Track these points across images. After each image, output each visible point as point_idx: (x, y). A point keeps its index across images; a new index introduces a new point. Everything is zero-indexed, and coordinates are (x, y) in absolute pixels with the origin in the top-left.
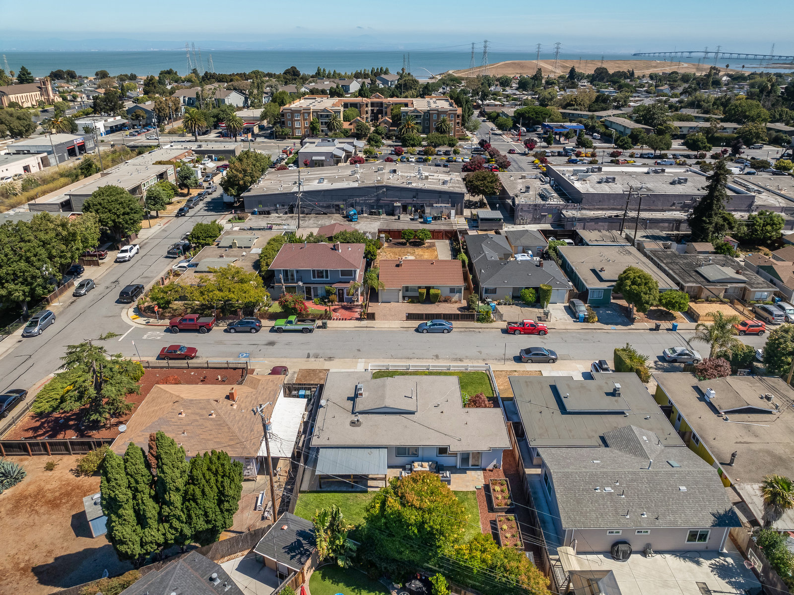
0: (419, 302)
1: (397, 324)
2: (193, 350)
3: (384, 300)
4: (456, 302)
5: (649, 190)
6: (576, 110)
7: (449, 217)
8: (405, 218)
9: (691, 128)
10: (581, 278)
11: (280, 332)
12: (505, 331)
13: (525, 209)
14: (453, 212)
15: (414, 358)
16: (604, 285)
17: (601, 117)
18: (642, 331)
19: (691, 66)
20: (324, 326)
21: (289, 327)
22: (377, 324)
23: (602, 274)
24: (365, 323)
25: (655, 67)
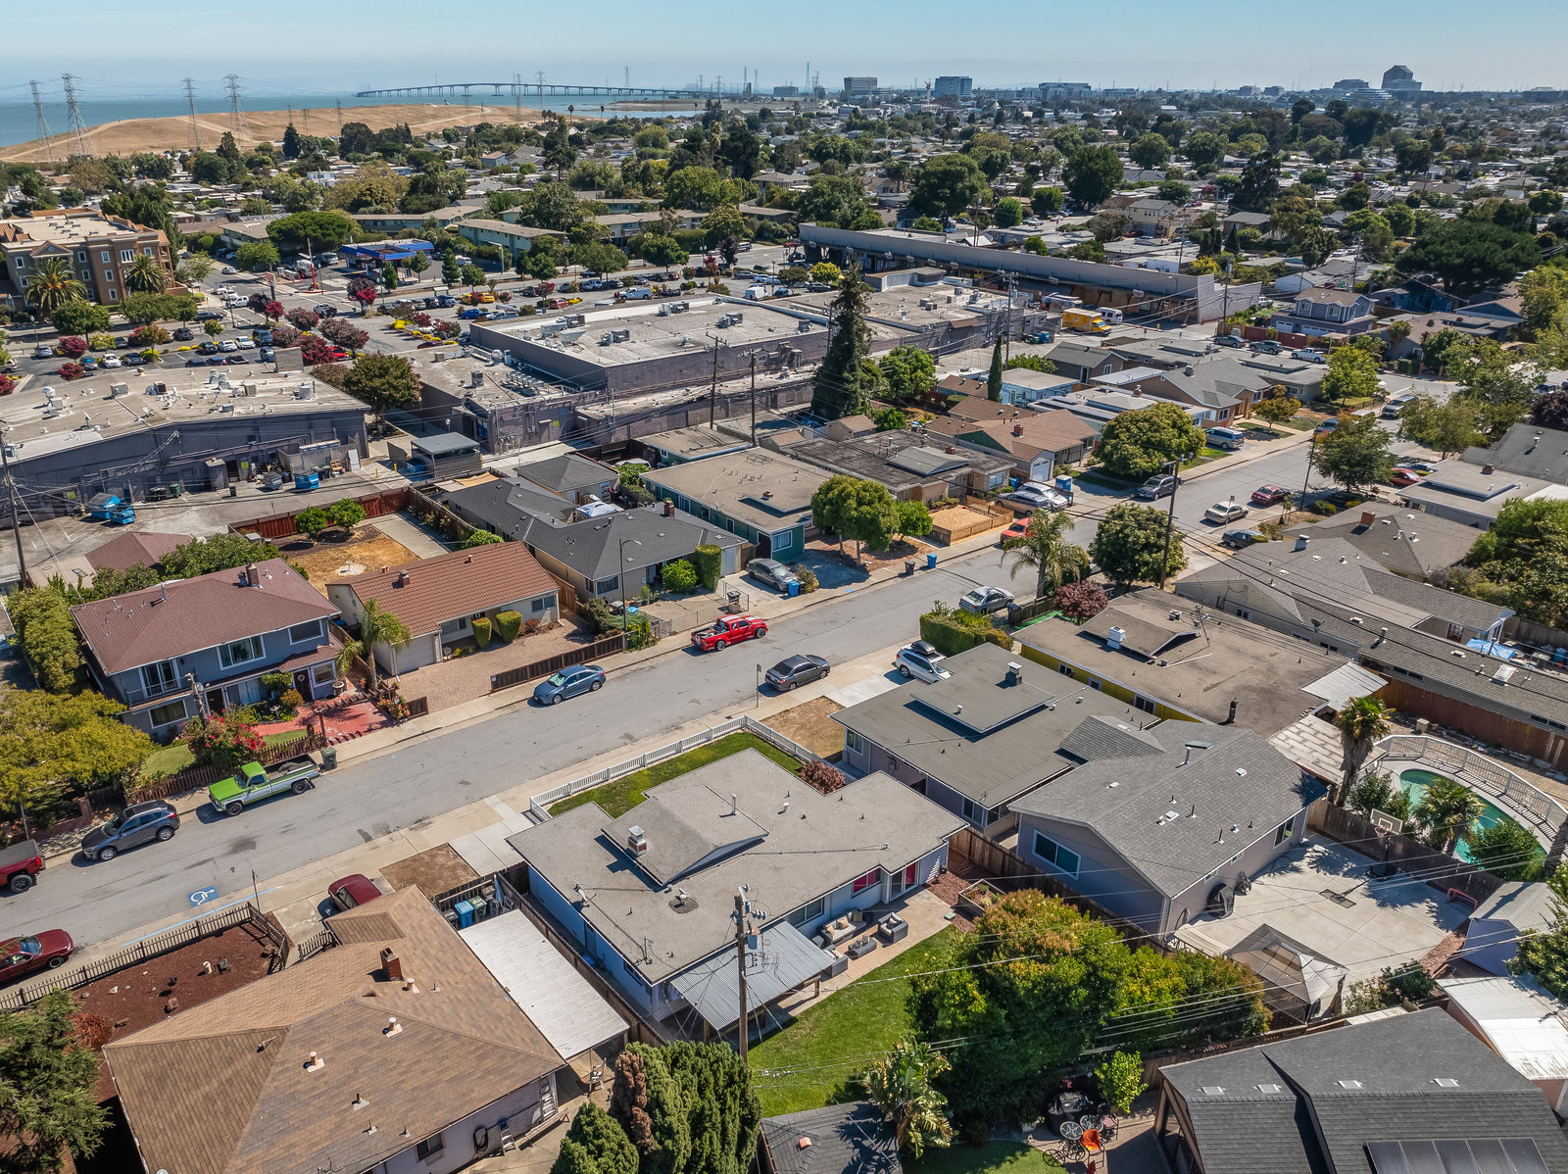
0: (478, 649)
1: (481, 707)
2: (57, 937)
3: (403, 668)
4: (550, 628)
5: (697, 344)
6: (381, 212)
7: (346, 464)
8: (248, 489)
9: (625, 225)
10: (743, 520)
11: (237, 812)
12: (697, 649)
13: (507, 418)
14: (353, 454)
15: (591, 756)
16: (791, 522)
17: (445, 222)
18: (891, 582)
19: (498, 112)
20: (330, 763)
21: (258, 791)
22: (439, 718)
23: (770, 502)
24: (410, 727)
25: (434, 117)
